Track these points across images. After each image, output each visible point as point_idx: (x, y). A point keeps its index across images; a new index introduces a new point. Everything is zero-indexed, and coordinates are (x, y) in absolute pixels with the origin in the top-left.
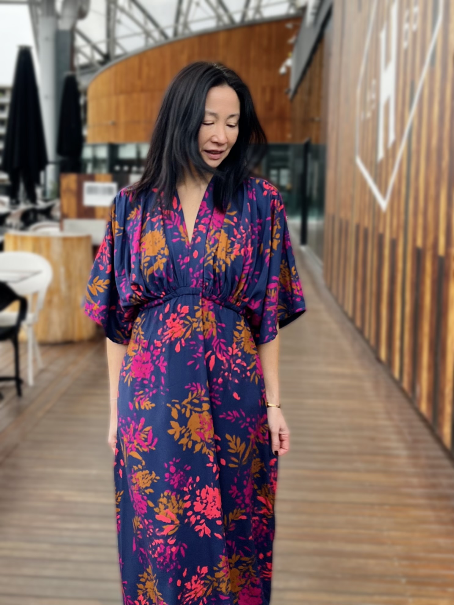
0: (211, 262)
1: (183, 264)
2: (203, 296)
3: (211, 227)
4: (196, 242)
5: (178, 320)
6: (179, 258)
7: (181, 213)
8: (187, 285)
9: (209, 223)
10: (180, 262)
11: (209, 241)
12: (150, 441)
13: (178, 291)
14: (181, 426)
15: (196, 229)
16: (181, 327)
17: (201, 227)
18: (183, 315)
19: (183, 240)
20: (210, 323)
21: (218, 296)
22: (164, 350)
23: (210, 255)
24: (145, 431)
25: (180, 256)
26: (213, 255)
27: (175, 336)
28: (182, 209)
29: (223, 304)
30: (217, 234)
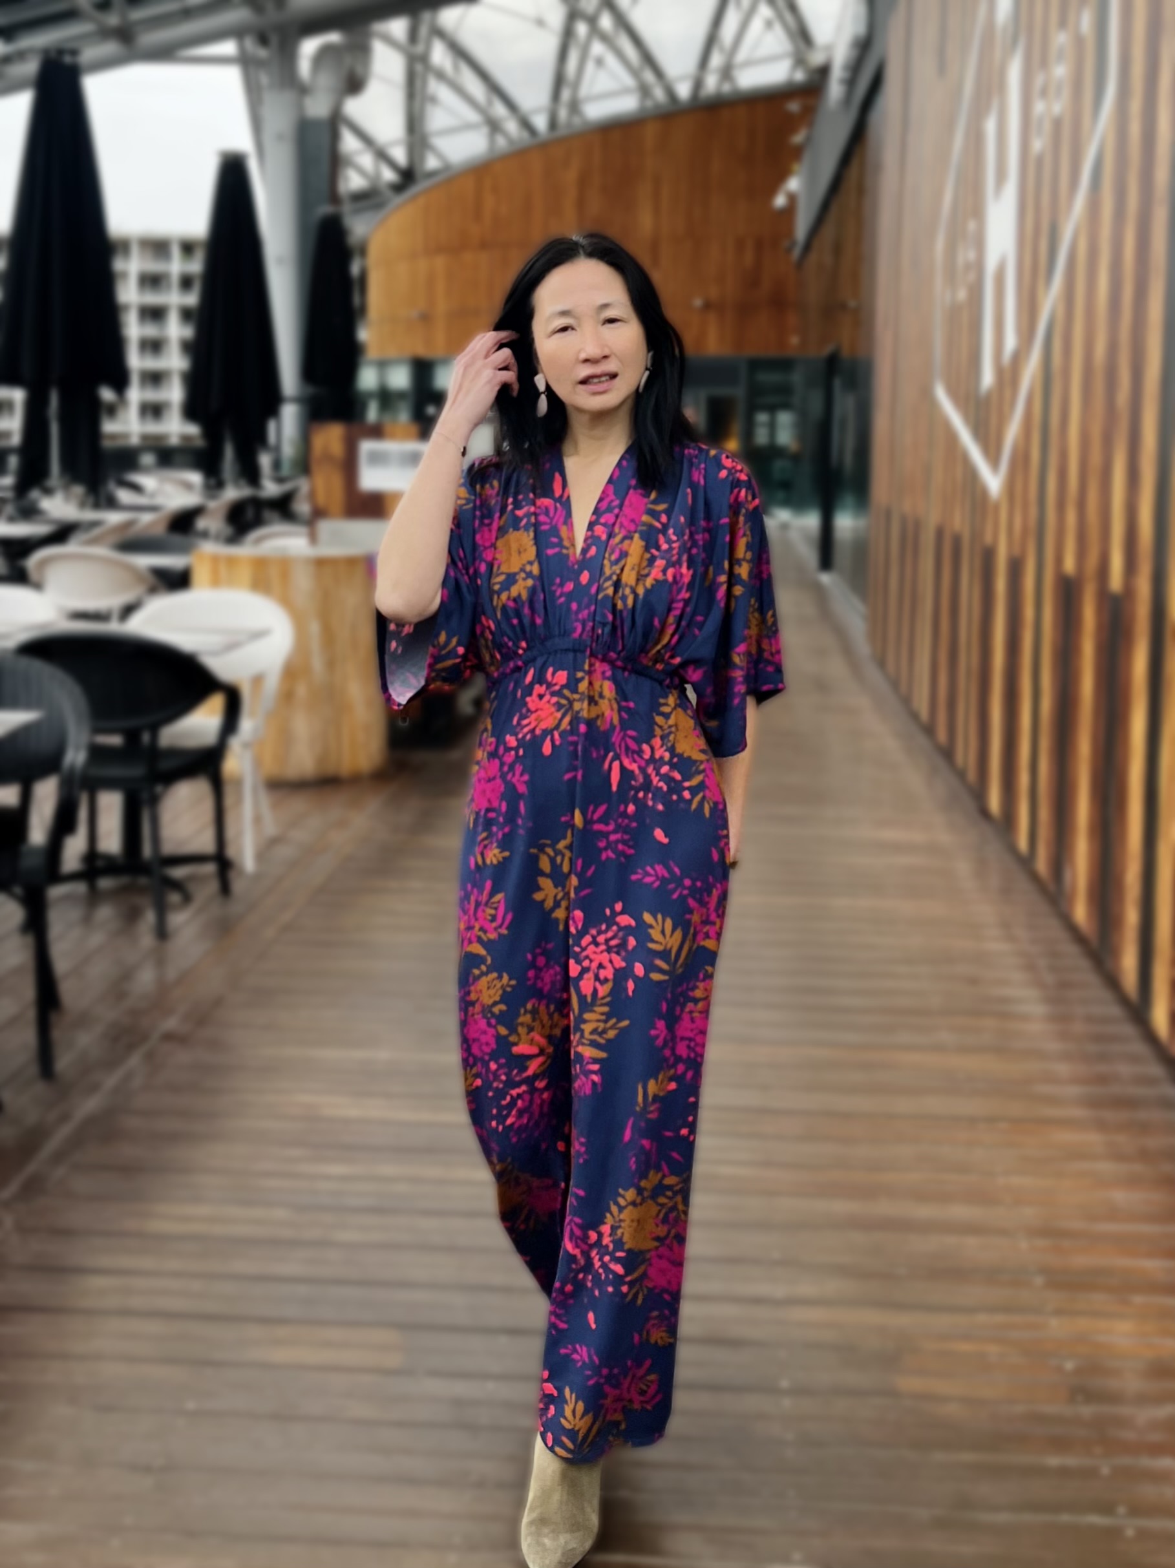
0: (610, 591)
1: (561, 596)
2: (592, 654)
3: (617, 530)
4: (588, 556)
5: (547, 697)
6: (554, 584)
7: (566, 504)
8: (565, 634)
9: (614, 524)
10: (555, 591)
11: (610, 555)
12: (499, 920)
13: (548, 644)
14: (556, 886)
15: (589, 533)
16: (553, 709)
17: (599, 529)
18: (557, 688)
19: (564, 551)
20: (607, 703)
21: (619, 654)
22: (521, 752)
23: (609, 578)
24: (493, 903)
25: (557, 580)
26: (615, 578)
27: (543, 725)
28: (568, 498)
29: (629, 667)
30: (627, 542)
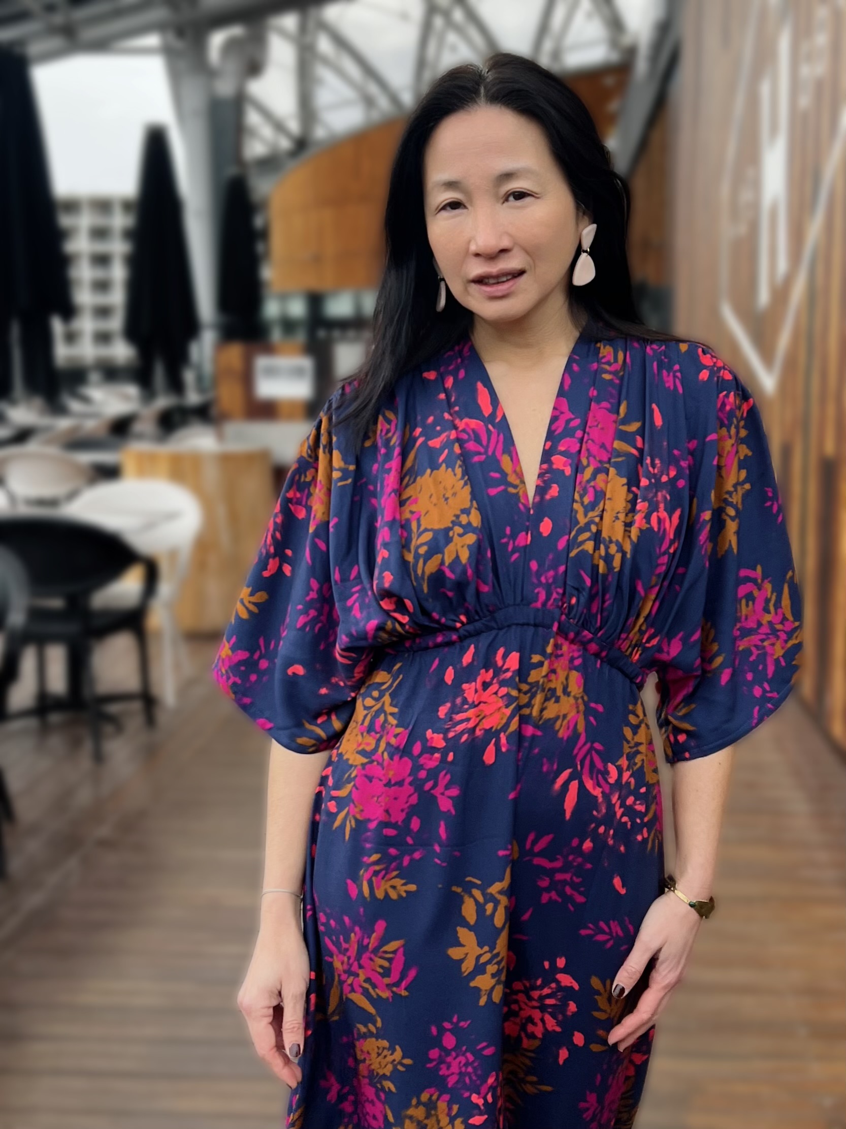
0: (589, 546)
1: (513, 552)
2: (562, 632)
3: (584, 461)
4: (548, 497)
5: (494, 687)
6: (505, 535)
7: (504, 427)
8: (526, 601)
9: (580, 451)
10: (508, 543)
11: (582, 497)
12: (396, 976)
13: (500, 615)
14: (480, 945)
15: (545, 466)
16: (501, 703)
17: (559, 461)
18: (508, 675)
19: (511, 490)
20: (572, 700)
21: (595, 634)
22: (451, 757)
23: (587, 527)
24: (386, 952)
25: (508, 530)
26: (594, 528)
27: (485, 724)
28: (504, 417)
29: (603, 654)
30: (601, 477)
